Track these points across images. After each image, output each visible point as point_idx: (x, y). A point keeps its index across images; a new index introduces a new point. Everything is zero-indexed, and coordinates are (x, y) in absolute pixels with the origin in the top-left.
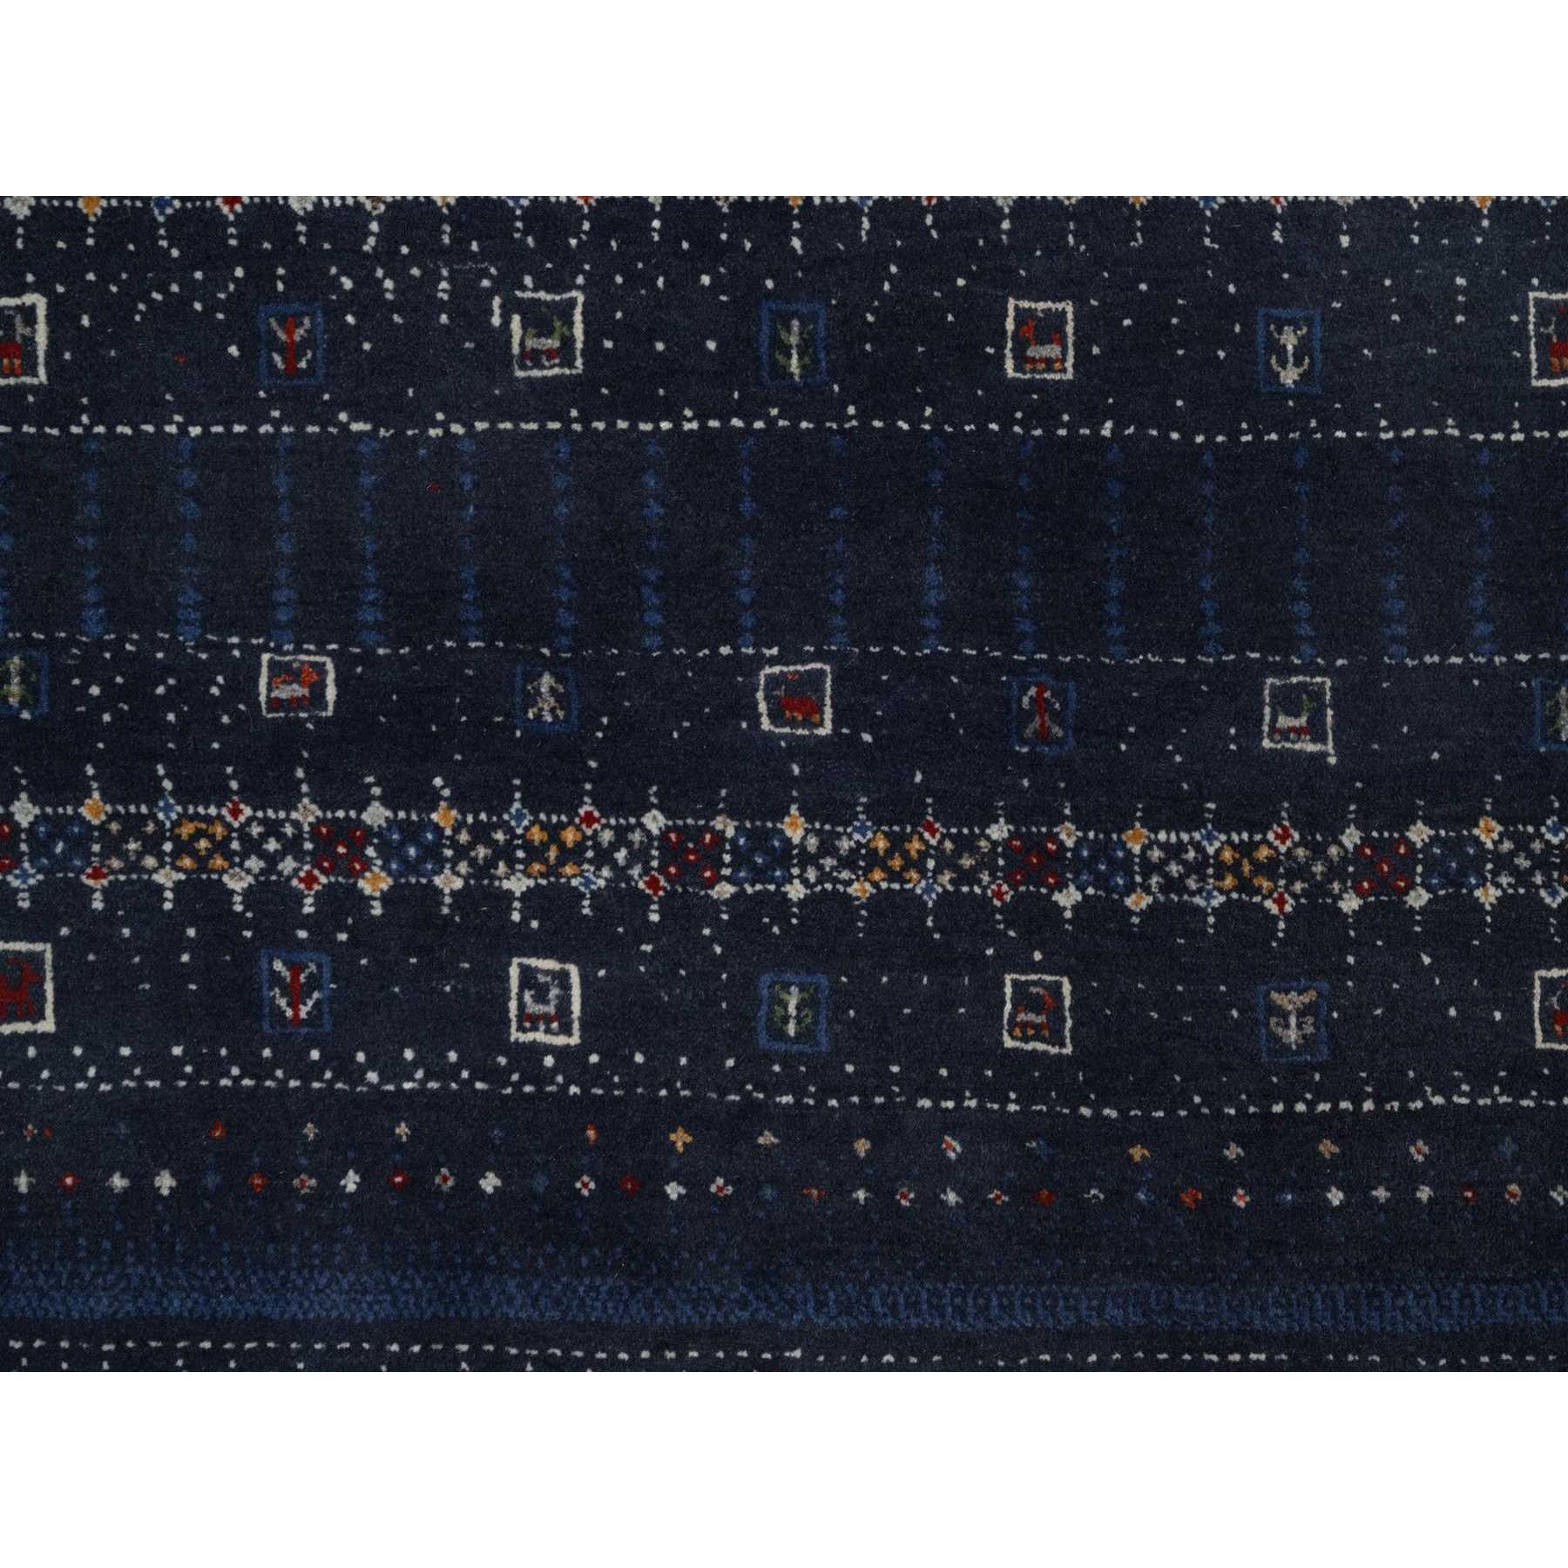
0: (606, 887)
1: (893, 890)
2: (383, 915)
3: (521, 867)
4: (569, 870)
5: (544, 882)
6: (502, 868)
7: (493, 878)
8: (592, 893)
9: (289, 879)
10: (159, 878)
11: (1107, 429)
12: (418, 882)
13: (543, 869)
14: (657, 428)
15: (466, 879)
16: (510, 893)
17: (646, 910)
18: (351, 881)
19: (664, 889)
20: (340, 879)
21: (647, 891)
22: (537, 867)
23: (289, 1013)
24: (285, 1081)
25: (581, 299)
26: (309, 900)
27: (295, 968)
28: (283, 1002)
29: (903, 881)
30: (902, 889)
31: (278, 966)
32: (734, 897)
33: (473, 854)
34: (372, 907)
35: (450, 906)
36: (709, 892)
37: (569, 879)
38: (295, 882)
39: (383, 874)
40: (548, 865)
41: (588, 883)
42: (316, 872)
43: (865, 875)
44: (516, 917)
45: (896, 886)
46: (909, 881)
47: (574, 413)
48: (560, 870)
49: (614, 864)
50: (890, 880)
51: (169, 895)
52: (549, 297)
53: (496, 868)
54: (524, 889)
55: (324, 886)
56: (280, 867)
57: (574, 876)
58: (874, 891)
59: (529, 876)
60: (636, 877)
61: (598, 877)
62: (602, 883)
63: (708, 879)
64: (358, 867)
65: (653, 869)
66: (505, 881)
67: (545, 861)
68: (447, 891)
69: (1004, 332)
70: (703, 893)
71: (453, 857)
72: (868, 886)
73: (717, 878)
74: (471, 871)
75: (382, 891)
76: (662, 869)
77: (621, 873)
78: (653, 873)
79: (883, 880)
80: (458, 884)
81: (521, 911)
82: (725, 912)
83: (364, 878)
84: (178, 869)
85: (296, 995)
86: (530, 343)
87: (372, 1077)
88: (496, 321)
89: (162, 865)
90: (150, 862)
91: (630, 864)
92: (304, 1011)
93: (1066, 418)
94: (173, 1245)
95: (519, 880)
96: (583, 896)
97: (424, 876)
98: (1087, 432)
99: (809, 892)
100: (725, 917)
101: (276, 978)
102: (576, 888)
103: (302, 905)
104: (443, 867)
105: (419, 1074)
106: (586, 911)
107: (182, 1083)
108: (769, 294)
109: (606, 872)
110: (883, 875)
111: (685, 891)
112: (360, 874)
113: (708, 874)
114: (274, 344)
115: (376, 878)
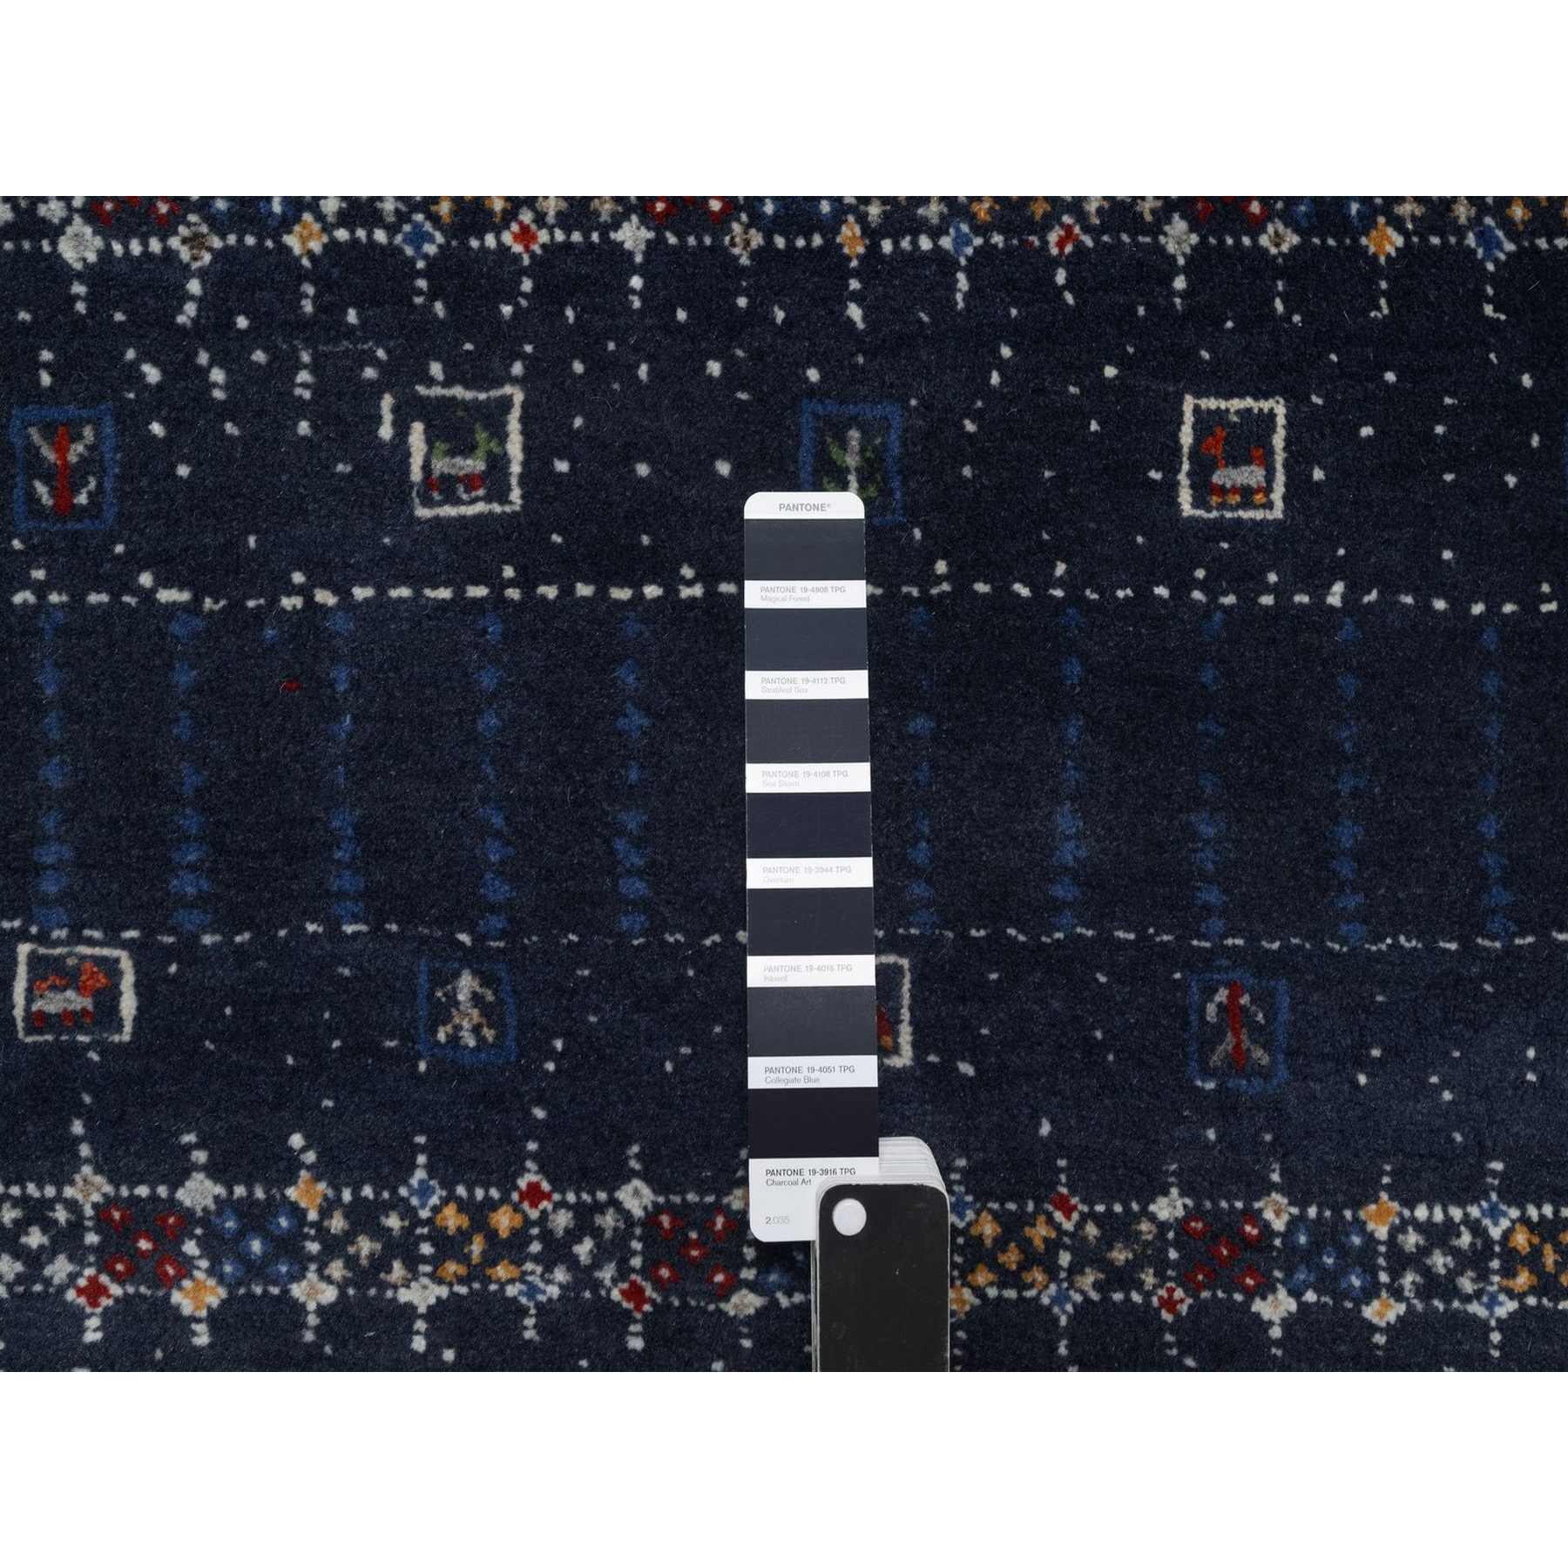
0: (561, 1298)
1: (1007, 1300)
2: (211, 1346)
3: (428, 1269)
4: (502, 1271)
5: (462, 1290)
6: (398, 1270)
7: (383, 1286)
8: (539, 1306)
9: (62, 1289)
11: (1335, 596)
12: (265, 1292)
13: (462, 1270)
14: (638, 596)
15: (342, 1287)
16: (410, 1308)
17: (623, 1334)
18: (160, 1293)
19: (653, 1302)
20: (143, 1289)
21: (625, 1305)
22: (452, 1267)
25: (519, 397)
26: (94, 1322)
29: (1022, 1287)
30: (1021, 1298)
32: (760, 1313)
33: (351, 1250)
34: (194, 1334)
35: (317, 1329)
36: (722, 1306)
37: (502, 1285)
38: (71, 1295)
39: (211, 1282)
40: (469, 1265)
41: (532, 1291)
42: (104, 1279)
43: (963, 1276)
45: (1011, 1294)
46: (1032, 1286)
47: (509, 572)
48: (489, 1272)
49: (573, 1263)
50: (1002, 1285)
52: (469, 395)
53: (389, 1271)
54: (432, 1301)
55: (117, 1300)
56: (48, 1271)
57: (512, 1281)
58: (977, 1302)
59: (440, 1281)
60: (608, 1282)
61: (549, 1282)
62: (554, 1291)
63: (721, 1285)
64: (171, 1271)
65: (633, 1270)
66: (402, 1291)
67: (465, 1259)
68: (312, 1306)
69: (1178, 448)
70: (712, 1307)
71: (320, 1253)
72: (967, 1294)
73: (734, 1285)
74: (350, 1275)
75: (209, 1308)
76: (649, 1271)
77: (584, 1276)
78: (633, 1277)
79: (991, 1284)
80: (329, 1295)
81: (427, 1335)
82: (747, 1336)
83: (180, 1288)
86: (440, 466)
88: (386, 432)
91: (597, 1262)
93: (1273, 578)
95: (425, 1287)
96: (524, 1312)
97: (275, 1283)
98: (1305, 599)
100: (747, 1343)
102: (514, 1300)
103: (82, 1330)
104: (306, 1269)
106: (529, 1334)
108: (812, 391)
109: (560, 1275)
110: (991, 1277)
111: (685, 1304)
112: (176, 1282)
113: (719, 1278)
114: (35, 466)
115: (199, 1286)
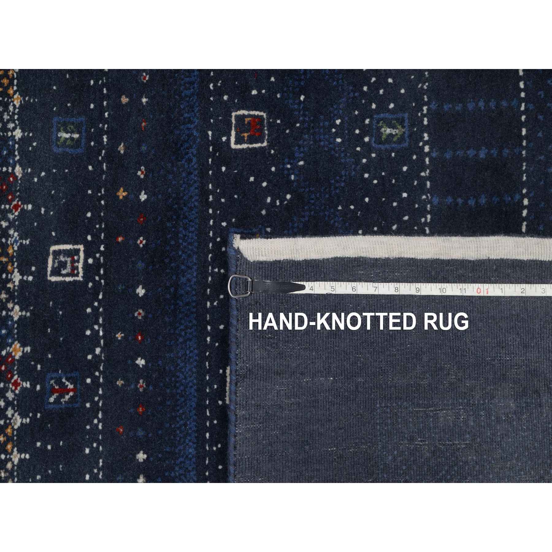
10: (16, 461)
23: (71, 394)
24: (100, 396)
27: (53, 391)
28: (67, 397)
31: (52, 400)
44: (30, 278)
51: (23, 456)
84: (12, 451)
85: (64, 391)
87: (98, 351)
89: (10, 459)
90: (9, 466)
92: (71, 386)
94: (166, 452)
99: (18, 127)
101: (57, 401)
105: (96, 327)
107: (101, 448)
